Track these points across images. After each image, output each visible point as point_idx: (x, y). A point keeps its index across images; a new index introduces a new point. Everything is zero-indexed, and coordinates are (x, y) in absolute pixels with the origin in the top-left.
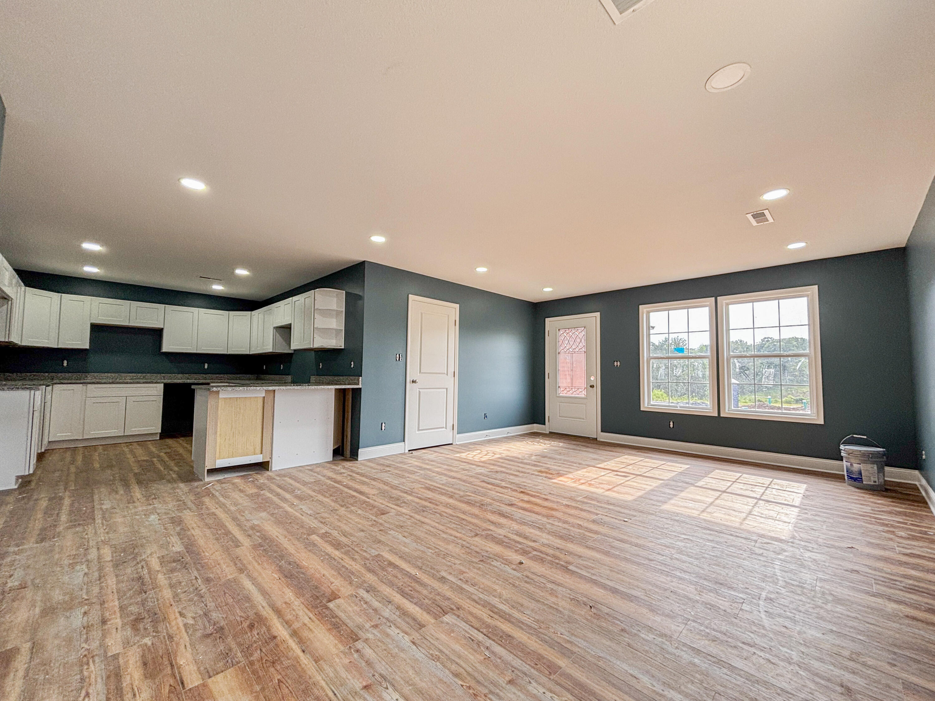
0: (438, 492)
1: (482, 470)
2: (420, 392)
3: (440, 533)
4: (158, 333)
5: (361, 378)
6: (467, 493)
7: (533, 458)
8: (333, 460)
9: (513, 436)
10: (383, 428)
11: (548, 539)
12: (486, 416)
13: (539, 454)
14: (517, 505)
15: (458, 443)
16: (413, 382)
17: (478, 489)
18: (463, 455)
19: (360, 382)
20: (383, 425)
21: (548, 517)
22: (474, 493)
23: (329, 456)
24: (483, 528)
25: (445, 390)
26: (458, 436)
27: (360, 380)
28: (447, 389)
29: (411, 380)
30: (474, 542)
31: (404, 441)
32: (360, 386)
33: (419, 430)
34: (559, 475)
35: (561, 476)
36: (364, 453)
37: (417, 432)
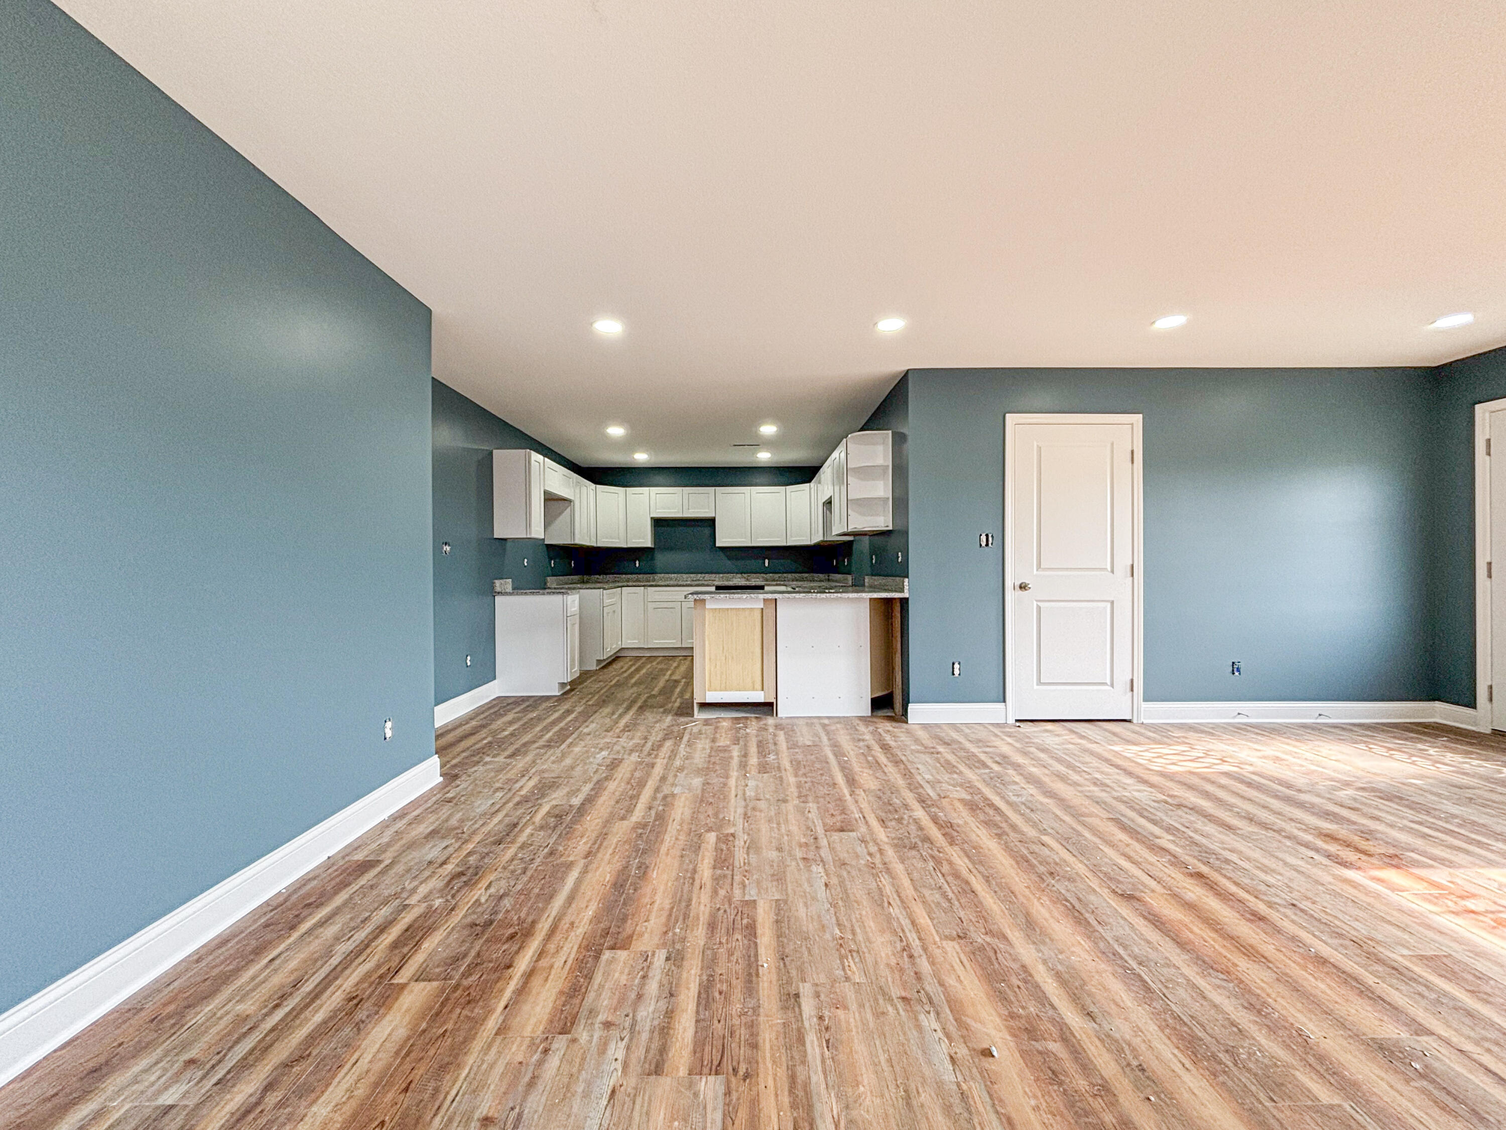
0: (982, 817)
1: (1143, 795)
2: (1039, 608)
3: (896, 902)
4: (711, 523)
5: (906, 580)
6: (1045, 838)
7: (1345, 794)
8: (872, 716)
9: (1335, 726)
10: (957, 672)
11: (1137, 1030)
12: (1235, 668)
13: (1381, 786)
14: (1145, 903)
15: (1145, 721)
16: (1023, 587)
17: (1079, 834)
18: (1131, 751)
19: (906, 588)
20: (957, 666)
21: (1207, 965)
22: (1065, 841)
23: (865, 709)
24: (994, 928)
25: (1109, 605)
26: (1145, 705)
27: (906, 583)
28: (1112, 603)
29: (1018, 584)
30: (938, 952)
31: (1004, 701)
32: (906, 595)
33: (1039, 683)
34: (1395, 860)
35: (1397, 867)
36: (918, 712)
37: (1036, 687)
